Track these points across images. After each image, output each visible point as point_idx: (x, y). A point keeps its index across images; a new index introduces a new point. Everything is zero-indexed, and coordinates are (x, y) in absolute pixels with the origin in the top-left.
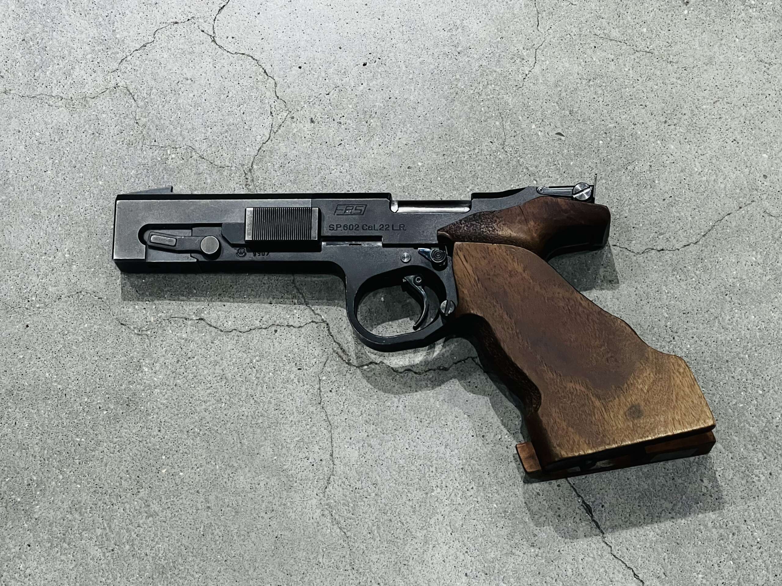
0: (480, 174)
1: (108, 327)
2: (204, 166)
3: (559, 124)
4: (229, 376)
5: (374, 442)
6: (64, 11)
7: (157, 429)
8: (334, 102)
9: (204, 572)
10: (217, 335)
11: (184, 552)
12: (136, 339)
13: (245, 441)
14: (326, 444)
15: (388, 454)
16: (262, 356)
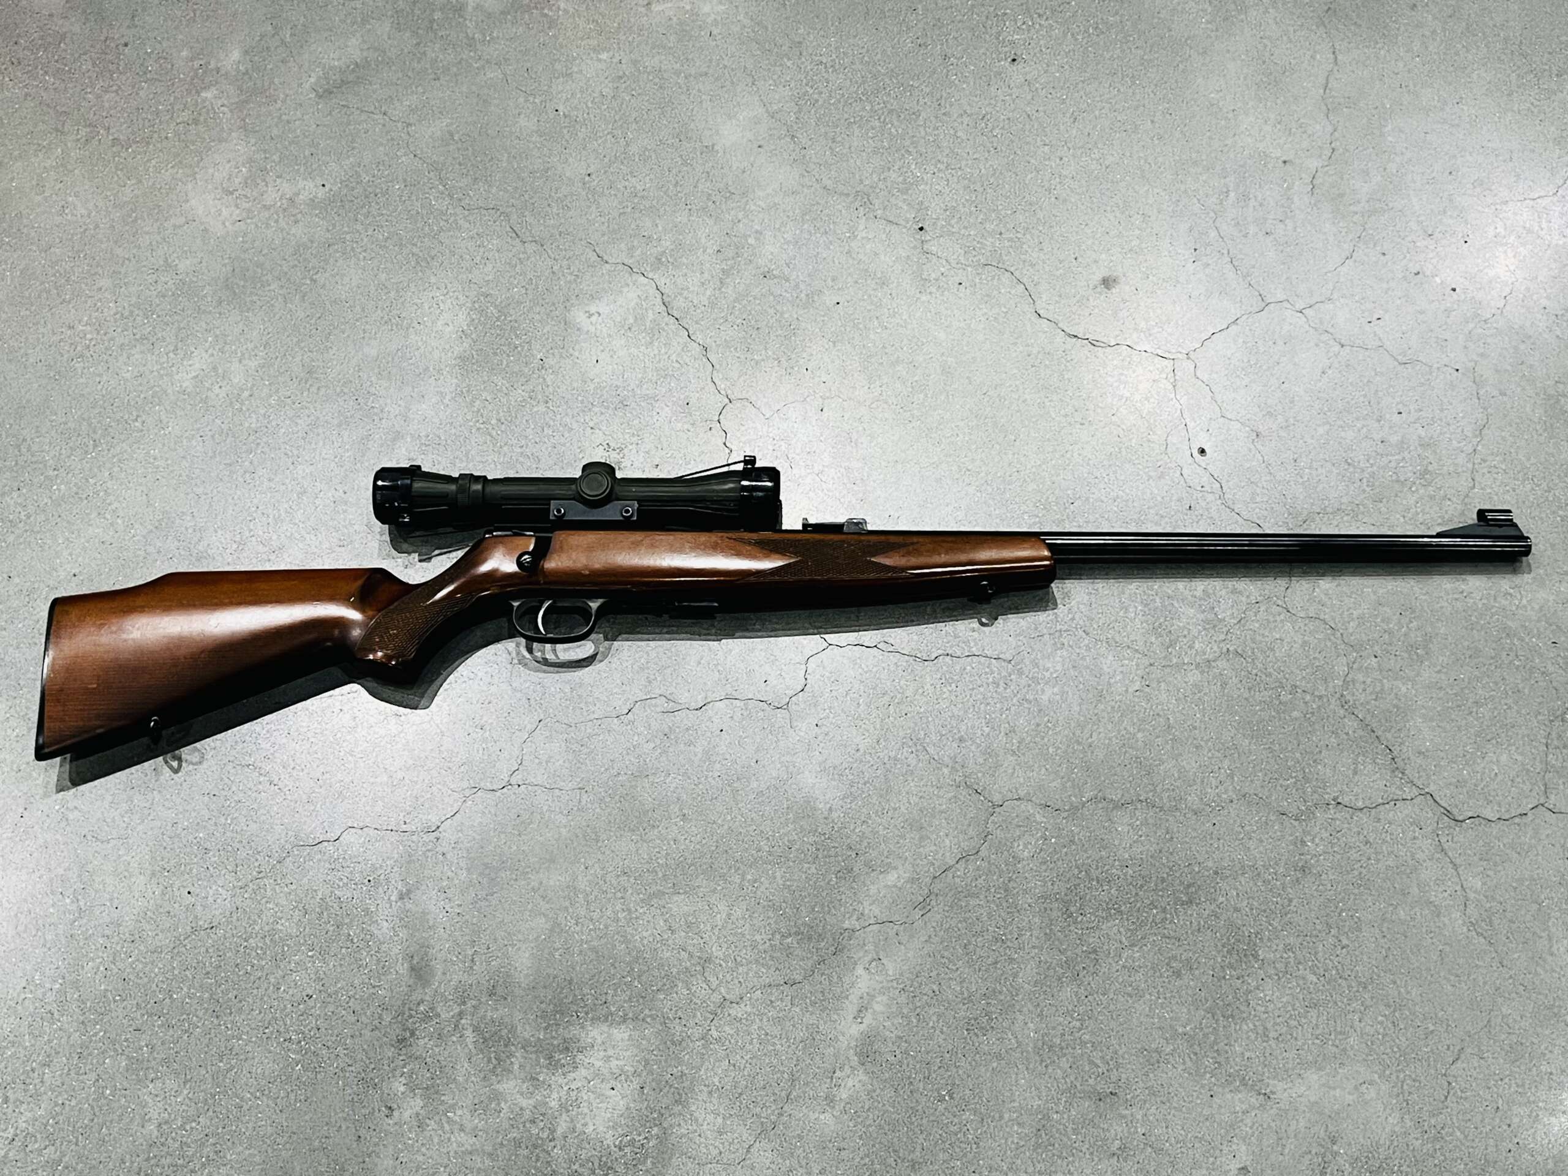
0: (1507, 677)
1: (1273, 818)
2: (1308, 697)
3: (1551, 636)
4: (1371, 841)
5: (1490, 873)
6: (1176, 605)
7: (1329, 885)
8: (1387, 641)
9: (1395, 983)
10: (1353, 814)
11: (1376, 970)
12: (1296, 823)
13: (1396, 885)
14: (1456, 880)
15: (1503, 880)
16: (1390, 823)
